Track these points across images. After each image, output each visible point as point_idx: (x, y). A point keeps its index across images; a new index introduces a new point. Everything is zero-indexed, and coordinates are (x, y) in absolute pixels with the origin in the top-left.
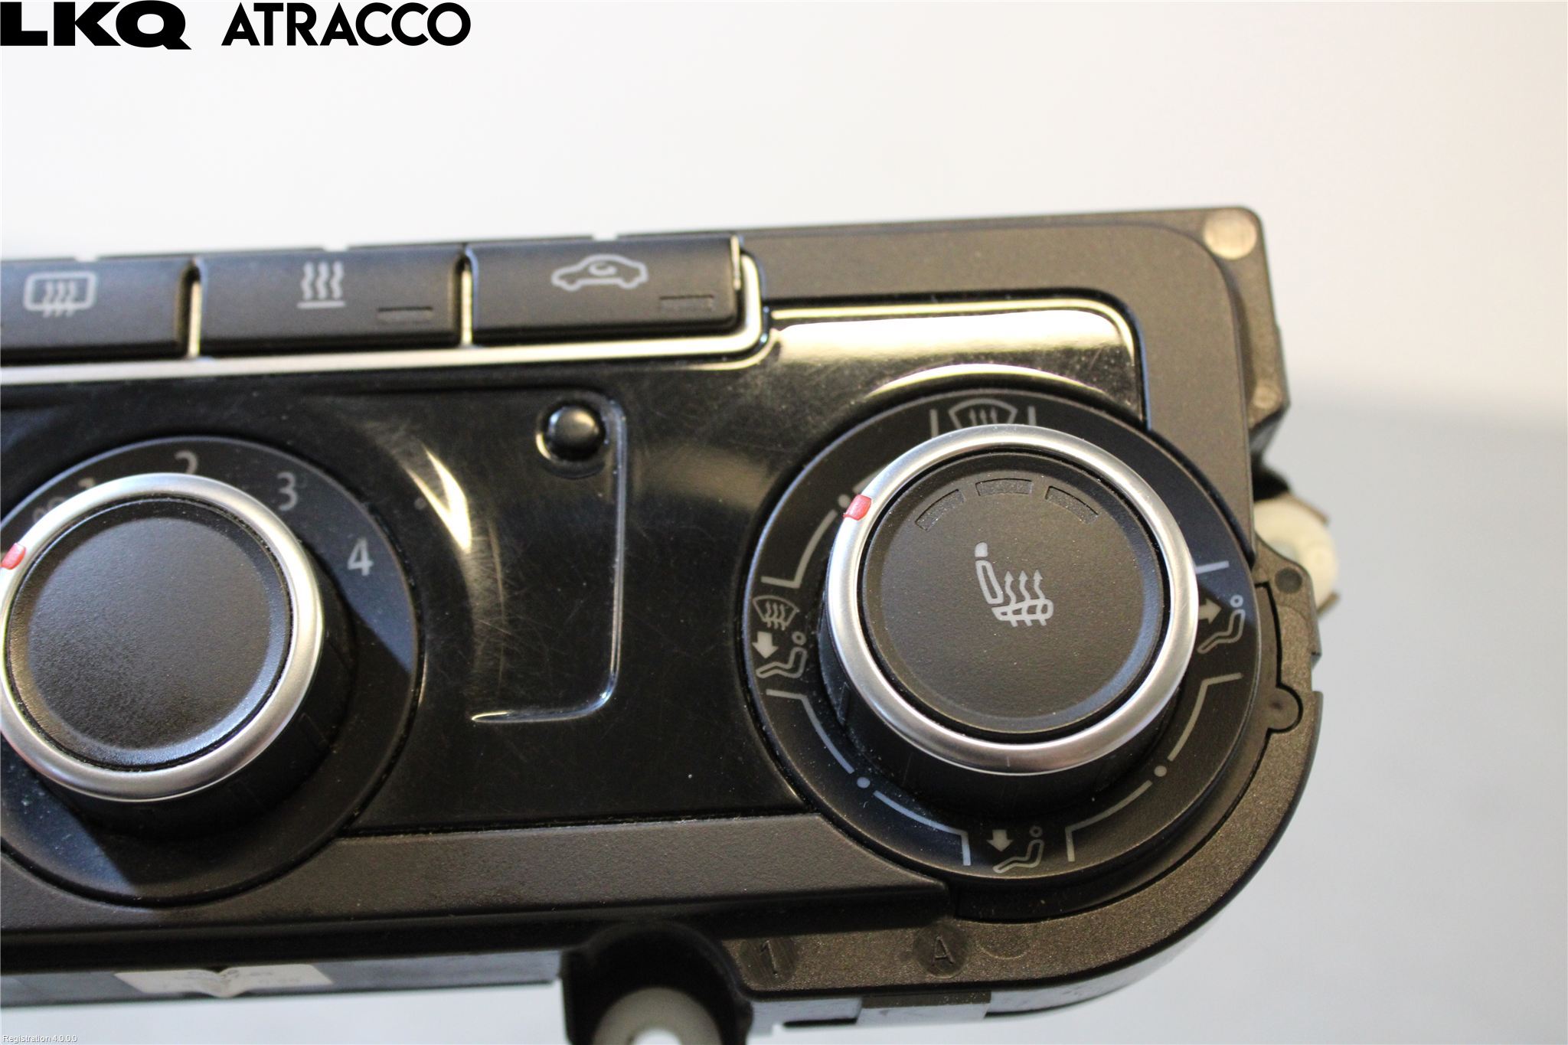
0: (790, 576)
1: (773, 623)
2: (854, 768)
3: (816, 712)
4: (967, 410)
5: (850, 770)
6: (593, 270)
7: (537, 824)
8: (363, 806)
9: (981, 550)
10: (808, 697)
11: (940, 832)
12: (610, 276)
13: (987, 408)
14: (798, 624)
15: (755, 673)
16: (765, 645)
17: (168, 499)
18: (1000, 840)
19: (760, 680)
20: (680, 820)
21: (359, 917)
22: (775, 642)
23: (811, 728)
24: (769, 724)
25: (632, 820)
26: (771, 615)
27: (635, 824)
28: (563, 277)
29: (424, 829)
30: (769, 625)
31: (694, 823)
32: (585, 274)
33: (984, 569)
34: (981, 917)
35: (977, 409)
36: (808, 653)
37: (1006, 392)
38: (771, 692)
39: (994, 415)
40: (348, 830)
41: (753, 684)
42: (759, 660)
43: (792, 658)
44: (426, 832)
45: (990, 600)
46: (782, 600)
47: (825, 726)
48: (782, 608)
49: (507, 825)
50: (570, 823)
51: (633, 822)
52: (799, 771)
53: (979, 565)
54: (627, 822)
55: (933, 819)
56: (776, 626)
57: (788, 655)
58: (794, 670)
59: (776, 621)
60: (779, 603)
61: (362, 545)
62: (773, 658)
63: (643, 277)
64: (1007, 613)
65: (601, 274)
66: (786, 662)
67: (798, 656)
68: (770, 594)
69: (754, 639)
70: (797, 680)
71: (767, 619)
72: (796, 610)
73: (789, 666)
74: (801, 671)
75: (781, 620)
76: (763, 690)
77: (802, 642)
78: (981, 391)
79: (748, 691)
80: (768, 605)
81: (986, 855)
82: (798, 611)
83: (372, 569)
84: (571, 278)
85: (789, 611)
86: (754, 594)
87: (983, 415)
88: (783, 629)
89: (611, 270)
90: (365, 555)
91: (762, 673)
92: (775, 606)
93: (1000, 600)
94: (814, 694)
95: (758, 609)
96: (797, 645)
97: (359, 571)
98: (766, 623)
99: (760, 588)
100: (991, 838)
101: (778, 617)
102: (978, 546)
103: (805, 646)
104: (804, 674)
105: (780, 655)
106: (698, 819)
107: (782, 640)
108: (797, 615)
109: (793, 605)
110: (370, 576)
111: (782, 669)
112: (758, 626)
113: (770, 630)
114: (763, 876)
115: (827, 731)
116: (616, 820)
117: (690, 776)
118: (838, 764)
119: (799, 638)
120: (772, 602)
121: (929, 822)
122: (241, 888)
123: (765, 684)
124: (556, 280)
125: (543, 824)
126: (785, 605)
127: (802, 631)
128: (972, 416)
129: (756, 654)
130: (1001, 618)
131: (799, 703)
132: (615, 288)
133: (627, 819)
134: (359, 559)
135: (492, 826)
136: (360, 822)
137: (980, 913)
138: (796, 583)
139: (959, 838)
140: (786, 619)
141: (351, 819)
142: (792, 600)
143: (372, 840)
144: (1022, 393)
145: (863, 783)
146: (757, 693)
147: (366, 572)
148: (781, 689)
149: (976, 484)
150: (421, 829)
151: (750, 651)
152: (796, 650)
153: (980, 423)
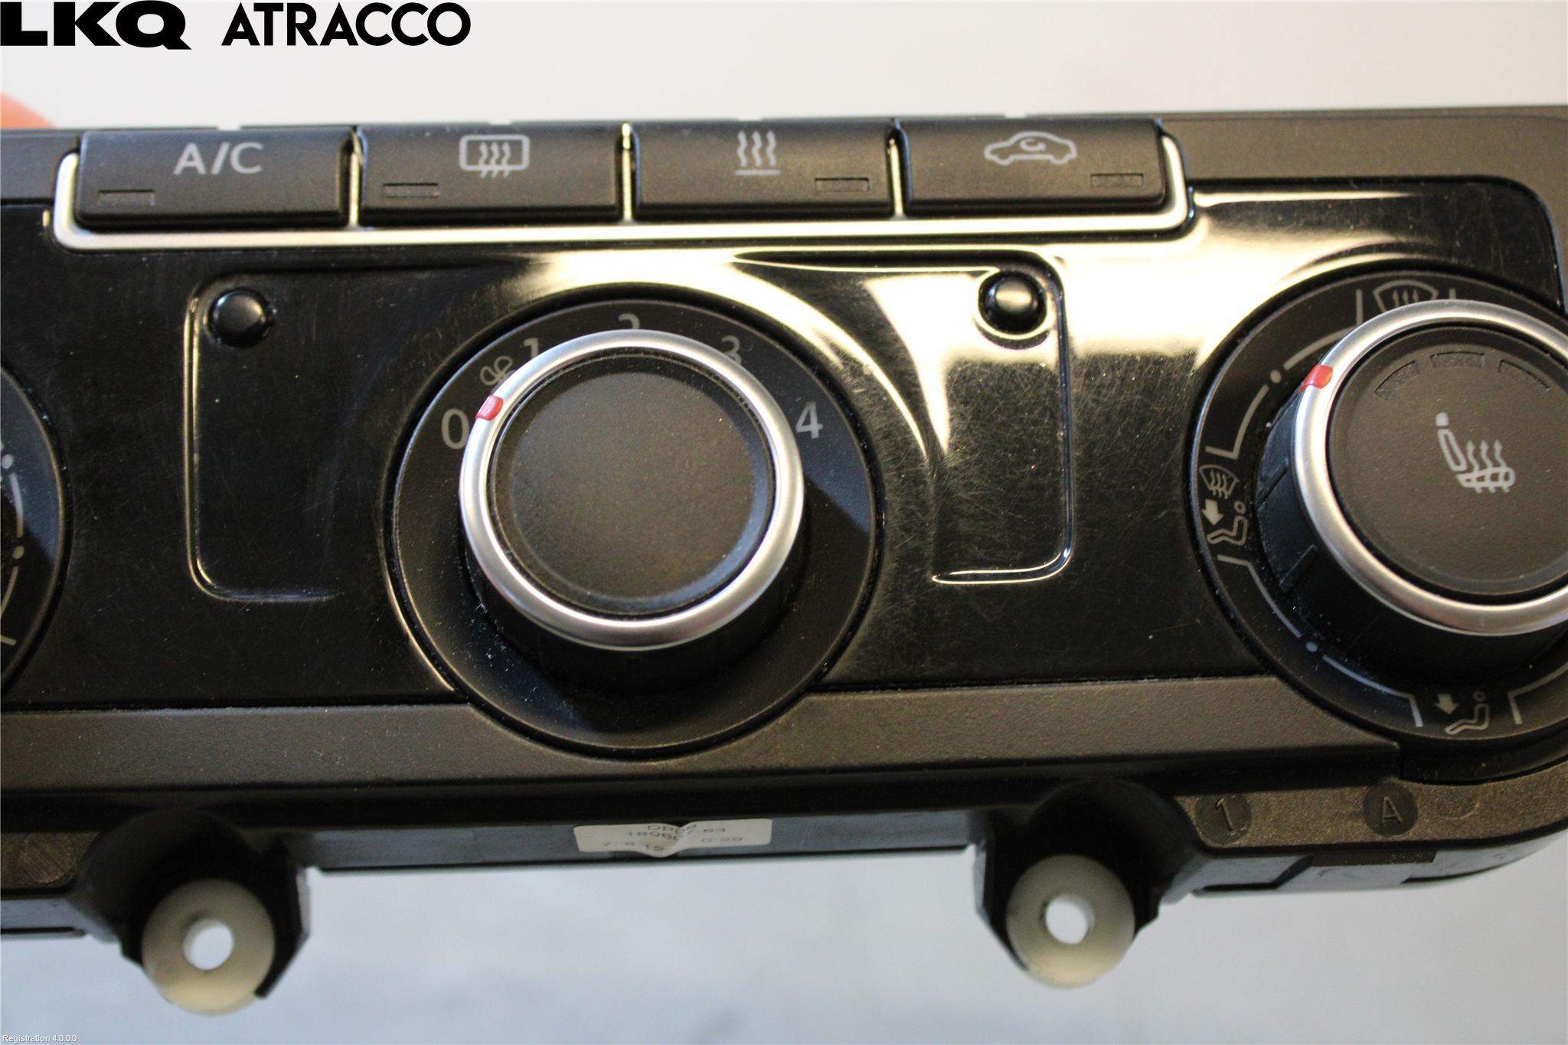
0: (1230, 447)
1: (1217, 491)
2: (1301, 633)
3: (1261, 578)
4: (1390, 292)
5: (1298, 635)
6: (1023, 145)
7: (1004, 682)
8: (833, 661)
9: (1442, 420)
10: (1253, 564)
11: (1389, 695)
12: (1041, 152)
13: (1410, 290)
14: (1238, 494)
15: (1206, 539)
16: (1212, 513)
17: (642, 355)
18: (1446, 704)
19: (1209, 545)
20: (1143, 679)
21: (834, 770)
22: (1220, 511)
23: (1259, 594)
24: (1222, 589)
25: (1096, 679)
26: (1216, 484)
27: (1099, 682)
28: (994, 152)
29: (894, 685)
30: (1214, 494)
31: (1157, 684)
32: (1015, 149)
33: (1446, 437)
34: (1426, 778)
35: (1400, 290)
36: (1249, 522)
37: (1428, 274)
38: (1222, 558)
39: (1415, 296)
40: (818, 685)
41: (1205, 550)
42: (1209, 527)
43: (1236, 526)
44: (895, 689)
45: (1454, 467)
46: (1225, 470)
47: (1270, 591)
48: (1224, 477)
49: (974, 683)
50: (1036, 681)
51: (1097, 681)
52: (1254, 634)
53: (1441, 433)
54: (1091, 681)
55: (1381, 683)
56: (1220, 495)
57: (1232, 523)
58: (1238, 537)
59: (1220, 490)
60: (1221, 473)
61: (811, 409)
62: (1220, 525)
63: (1073, 154)
64: (1470, 481)
65: (1033, 151)
66: (1231, 530)
67: (1241, 524)
68: (1214, 463)
69: (1203, 506)
70: (1242, 547)
71: (1212, 488)
72: (1236, 481)
73: (1234, 533)
74: (1244, 539)
75: (1224, 489)
76: (1214, 555)
77: (1243, 511)
78: (1404, 273)
79: (1200, 558)
80: (1212, 474)
81: (1435, 717)
82: (1238, 481)
83: (820, 432)
84: (1003, 153)
85: (1230, 481)
86: (1200, 463)
87: (1405, 296)
88: (1226, 498)
89: (1041, 146)
90: (814, 419)
91: (1213, 538)
92: (1218, 476)
93: (1463, 467)
94: (1258, 561)
95: (1204, 477)
96: (1239, 514)
97: (809, 433)
98: (1212, 492)
99: (1204, 458)
100: (1438, 701)
101: (1222, 486)
102: (1438, 415)
103: (1246, 515)
104: (1247, 541)
105: (1225, 523)
106: (1160, 678)
107: (1225, 507)
108: (1237, 484)
109: (1233, 476)
110: (819, 438)
111: (1228, 536)
112: (1205, 494)
113: (1215, 498)
114: (1226, 735)
115: (1273, 597)
116: (1081, 679)
117: (1151, 637)
118: (1287, 629)
119: (1240, 507)
120: (1216, 471)
121: (1377, 686)
122: (714, 741)
123: (1215, 549)
124: (988, 154)
125: (1010, 681)
126: (1227, 475)
127: (1242, 501)
128: (1395, 296)
129: (1205, 521)
130: (1466, 485)
131: (1245, 569)
132: (1047, 165)
133: (1092, 678)
134: (807, 422)
135: (960, 683)
136: (831, 677)
137: (1425, 775)
138: (1234, 455)
139: (1407, 701)
140: (1228, 489)
141: (820, 675)
142: (1232, 470)
143: (842, 697)
144: (1444, 276)
145: (1312, 647)
146: (1209, 558)
147: (815, 435)
148: (1229, 555)
149: (1432, 356)
150: (890, 685)
151: (1199, 518)
152: (1237, 519)
153: (1402, 303)
